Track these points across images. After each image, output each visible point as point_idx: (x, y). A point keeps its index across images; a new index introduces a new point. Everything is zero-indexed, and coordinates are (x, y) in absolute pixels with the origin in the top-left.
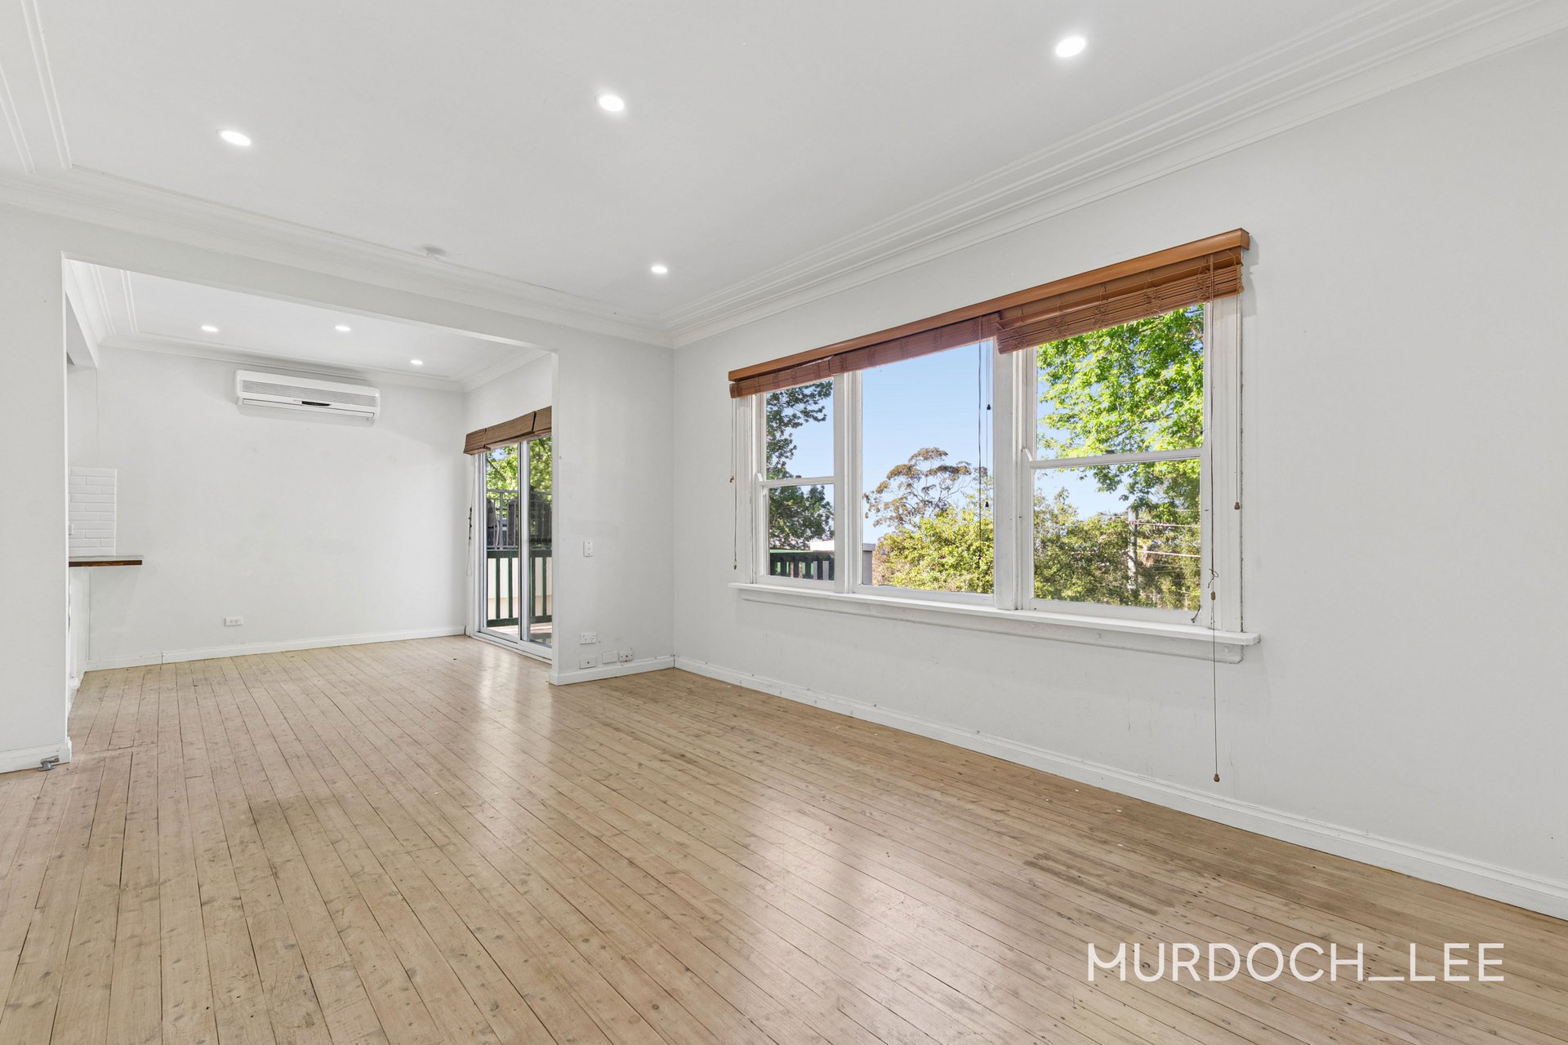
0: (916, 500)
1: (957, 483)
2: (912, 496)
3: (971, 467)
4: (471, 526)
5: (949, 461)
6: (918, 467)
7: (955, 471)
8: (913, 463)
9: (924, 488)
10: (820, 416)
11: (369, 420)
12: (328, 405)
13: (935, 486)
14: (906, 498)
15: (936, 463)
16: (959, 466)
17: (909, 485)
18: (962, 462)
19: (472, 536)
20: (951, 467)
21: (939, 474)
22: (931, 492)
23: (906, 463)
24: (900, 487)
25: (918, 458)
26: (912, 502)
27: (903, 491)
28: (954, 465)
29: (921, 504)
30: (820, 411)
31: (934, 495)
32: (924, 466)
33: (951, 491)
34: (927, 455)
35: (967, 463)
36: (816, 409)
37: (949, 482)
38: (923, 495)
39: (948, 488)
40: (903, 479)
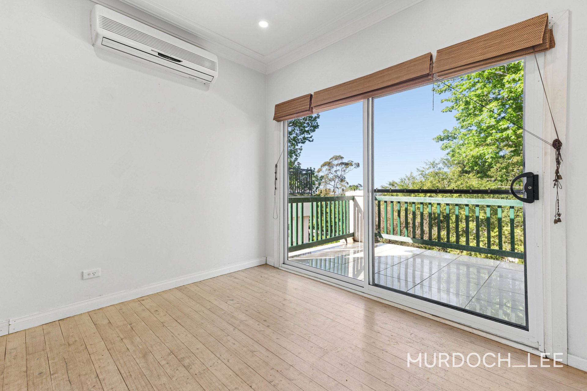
0: (332, 175)
1: (348, 169)
2: (330, 174)
3: (353, 163)
4: (276, 179)
5: (345, 161)
6: (333, 163)
7: (347, 164)
8: (331, 161)
9: (335, 171)
10: (311, 139)
11: (206, 84)
12: (180, 61)
13: (339, 170)
14: (328, 175)
15: (340, 161)
16: (349, 162)
17: (329, 170)
18: (350, 161)
19: (278, 186)
20: (345, 163)
21: (341, 165)
22: (338, 172)
23: (328, 161)
24: (326, 170)
25: (333, 159)
26: (331, 176)
27: (327, 172)
28: (347, 162)
29: (334, 177)
30: (311, 137)
31: (339, 173)
32: (336, 162)
33: (345, 172)
34: (337, 158)
35: (352, 161)
36: (309, 137)
37: (345, 168)
38: (335, 173)
39: (344, 171)
40: (326, 167)
